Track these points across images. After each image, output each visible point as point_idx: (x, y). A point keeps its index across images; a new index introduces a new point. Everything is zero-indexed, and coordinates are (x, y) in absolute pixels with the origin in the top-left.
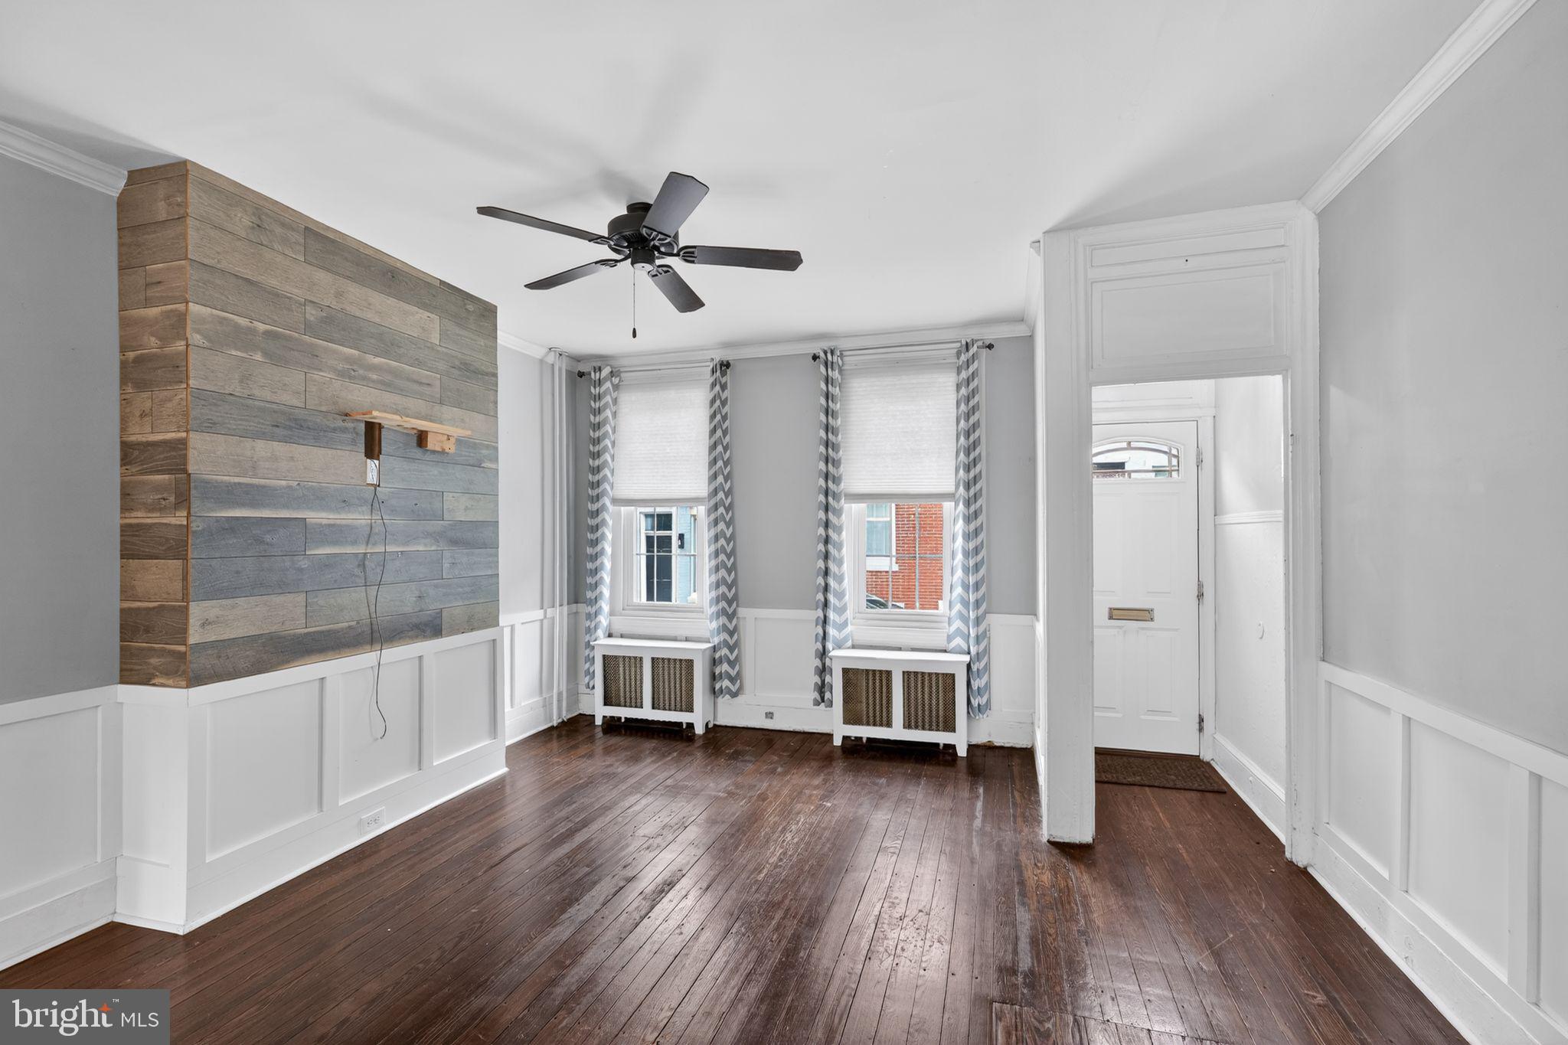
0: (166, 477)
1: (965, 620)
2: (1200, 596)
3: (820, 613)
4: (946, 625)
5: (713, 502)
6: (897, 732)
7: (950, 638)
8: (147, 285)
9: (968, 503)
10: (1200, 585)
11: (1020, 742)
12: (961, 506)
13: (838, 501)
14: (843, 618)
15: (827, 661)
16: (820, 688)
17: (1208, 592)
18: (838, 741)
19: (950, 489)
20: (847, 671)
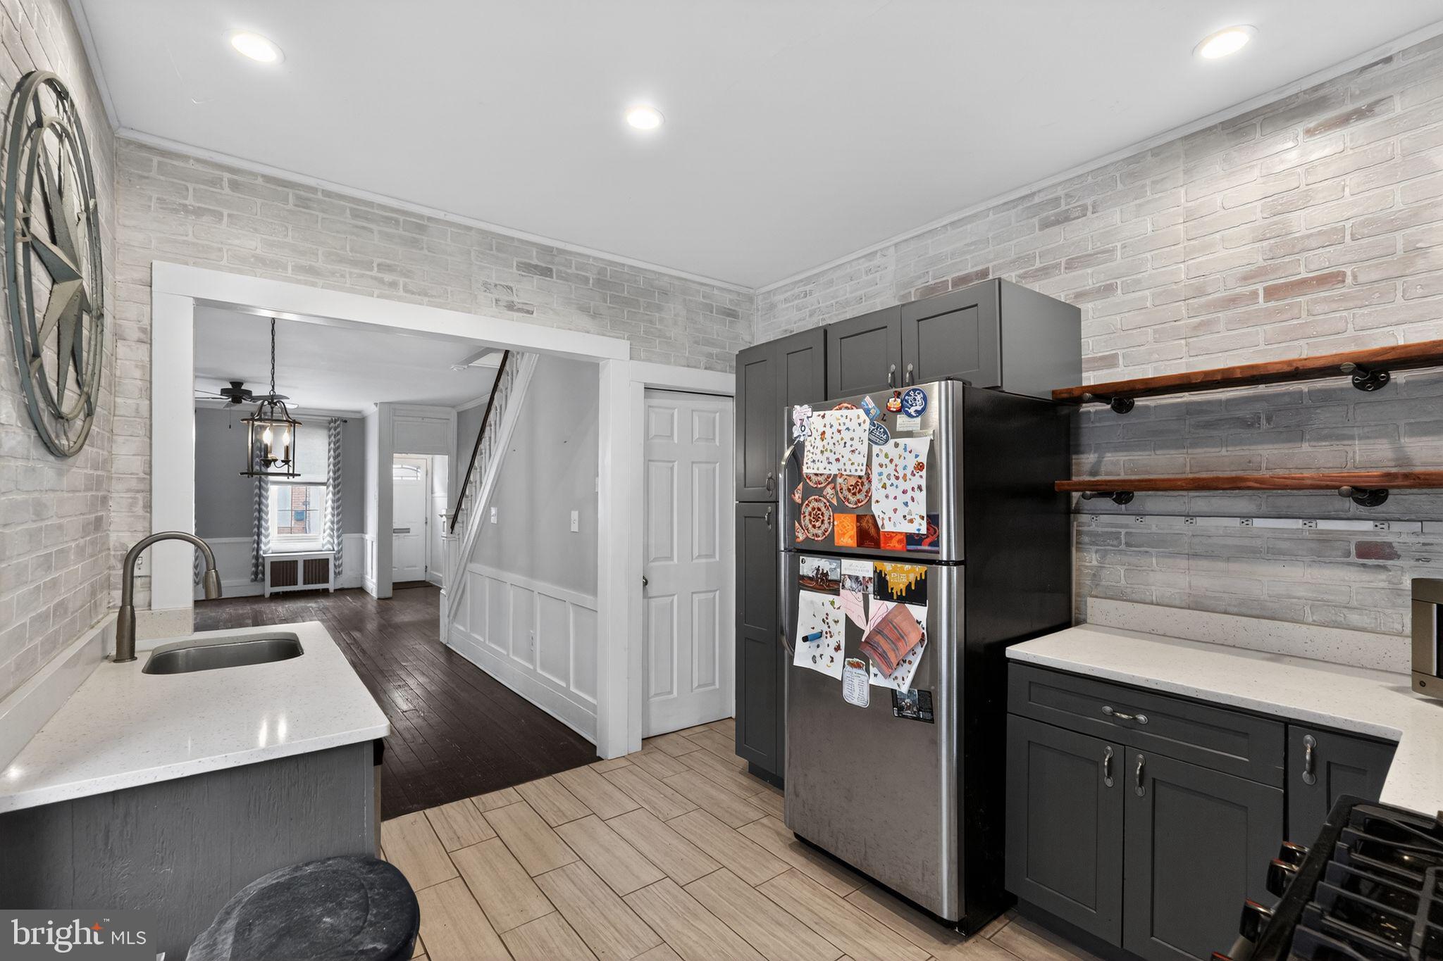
1: (332, 537)
2: (426, 523)
3: (256, 537)
4: (322, 540)
6: (300, 586)
7: (323, 546)
9: (335, 487)
10: (426, 518)
11: (359, 586)
12: (331, 488)
13: (267, 485)
14: (268, 539)
15: (260, 560)
16: (256, 574)
17: (429, 521)
18: (267, 595)
19: (326, 481)
20: (272, 563)
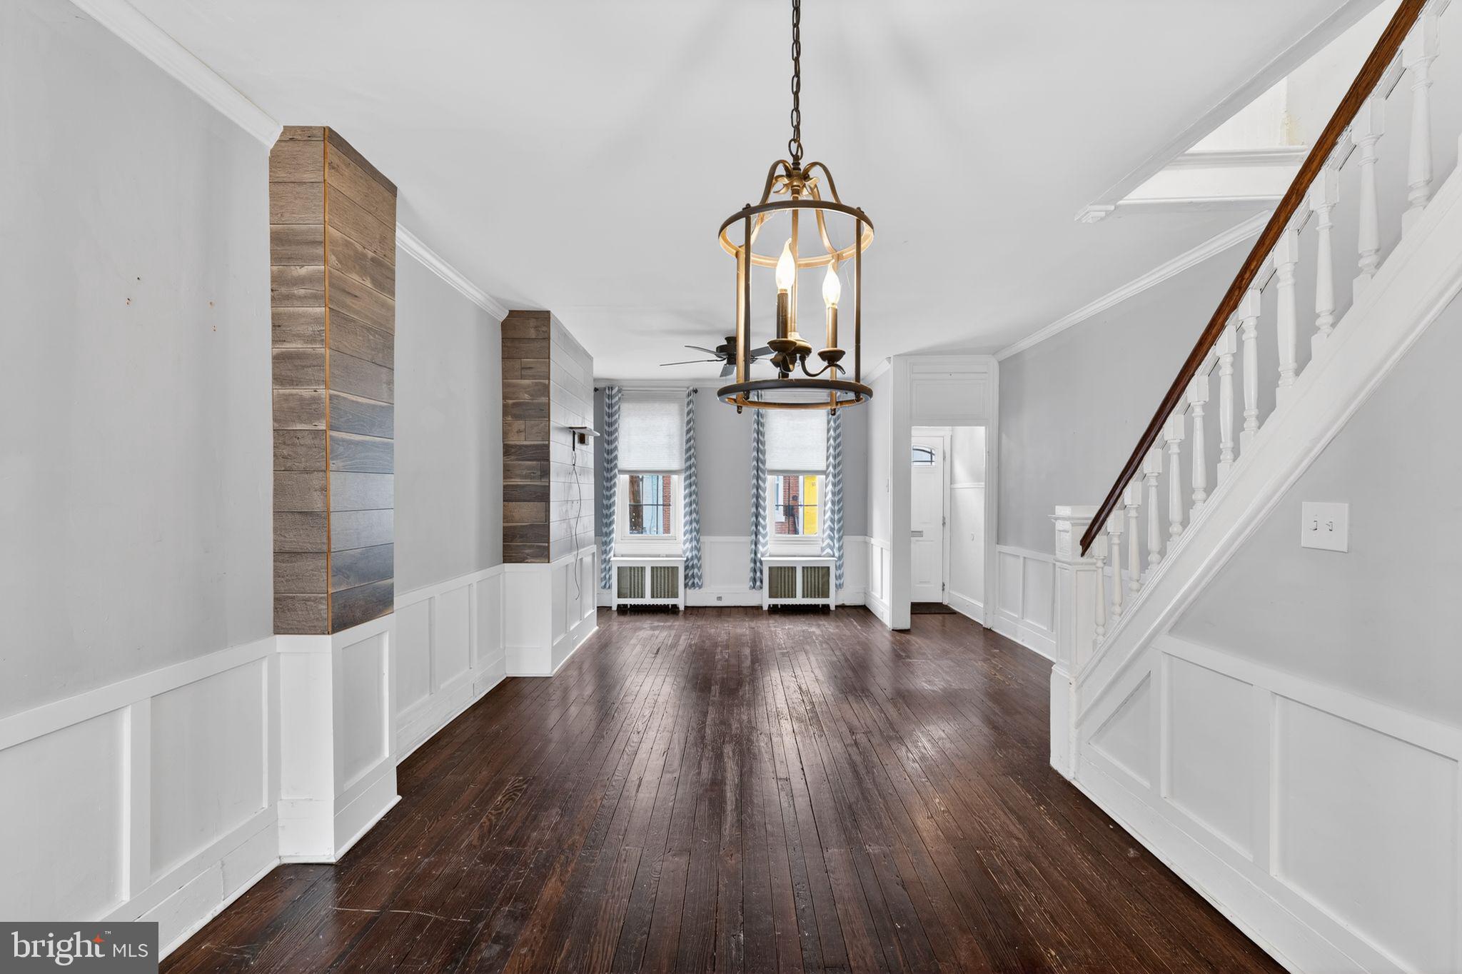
0: (535, 462)
1: (832, 538)
2: (944, 523)
3: (753, 537)
4: (821, 543)
5: (688, 473)
6: (798, 600)
7: (823, 549)
8: (522, 368)
9: (835, 476)
10: (944, 518)
11: (859, 602)
12: (831, 478)
13: (764, 475)
14: (765, 540)
15: (758, 564)
16: (754, 580)
17: (947, 521)
18: (765, 608)
19: (824, 468)
20: (771, 569)
